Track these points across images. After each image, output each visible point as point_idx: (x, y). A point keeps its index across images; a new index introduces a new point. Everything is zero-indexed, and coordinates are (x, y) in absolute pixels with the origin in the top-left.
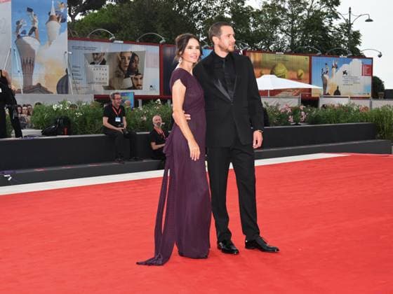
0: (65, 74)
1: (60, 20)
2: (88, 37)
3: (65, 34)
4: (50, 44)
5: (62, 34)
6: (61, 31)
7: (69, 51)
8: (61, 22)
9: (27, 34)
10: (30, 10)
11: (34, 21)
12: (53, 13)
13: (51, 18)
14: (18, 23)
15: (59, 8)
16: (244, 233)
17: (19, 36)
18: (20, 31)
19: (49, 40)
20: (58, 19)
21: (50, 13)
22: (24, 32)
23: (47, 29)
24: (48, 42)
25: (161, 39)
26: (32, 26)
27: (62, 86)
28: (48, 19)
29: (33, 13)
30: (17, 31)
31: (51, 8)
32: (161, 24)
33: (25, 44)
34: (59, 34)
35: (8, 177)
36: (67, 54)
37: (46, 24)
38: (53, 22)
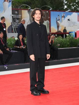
0: (11, 24)
1: (9, 1)
4: (4, 12)
5: (9, 7)
6: (9, 6)
7: (12, 14)
8: (9, 2)
19: (4, 10)
20: (8, 1)
23: (3, 5)
24: (3, 11)
25: (50, 8)
27: (10, 30)
28: (3, 1)
32: (49, 2)
34: (8, 7)
35: (6, 68)
36: (11, 16)
37: (3, 3)
38: (5, 2)
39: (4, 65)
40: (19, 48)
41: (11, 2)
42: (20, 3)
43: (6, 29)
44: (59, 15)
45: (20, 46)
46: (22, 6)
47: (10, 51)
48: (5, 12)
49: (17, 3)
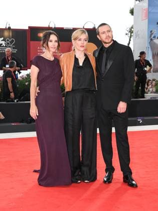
9: (156, 38)
14: (151, 31)
16: (122, 171)
17: (151, 40)
18: (152, 36)
22: (154, 37)
30: (151, 36)
33: (155, 43)
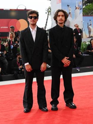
1: (80, 9)
2: (89, 15)
3: (82, 14)
6: (80, 13)
10: (68, 6)
11: (70, 10)
12: (77, 6)
13: (76, 8)
15: (79, 4)
20: (79, 8)
21: (76, 6)
26: (69, 12)
29: (69, 7)
31: (76, 5)
34: (80, 14)
35: (78, 70)
36: (82, 22)
37: (74, 11)
38: (77, 10)
39: (77, 68)
40: (90, 52)
41: (82, 9)
42: (90, 10)
43: (81, 34)
44: (90, 20)
45: (91, 50)
46: (92, 13)
47: (82, 54)
48: (77, 19)
49: (88, 10)
